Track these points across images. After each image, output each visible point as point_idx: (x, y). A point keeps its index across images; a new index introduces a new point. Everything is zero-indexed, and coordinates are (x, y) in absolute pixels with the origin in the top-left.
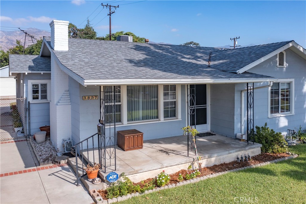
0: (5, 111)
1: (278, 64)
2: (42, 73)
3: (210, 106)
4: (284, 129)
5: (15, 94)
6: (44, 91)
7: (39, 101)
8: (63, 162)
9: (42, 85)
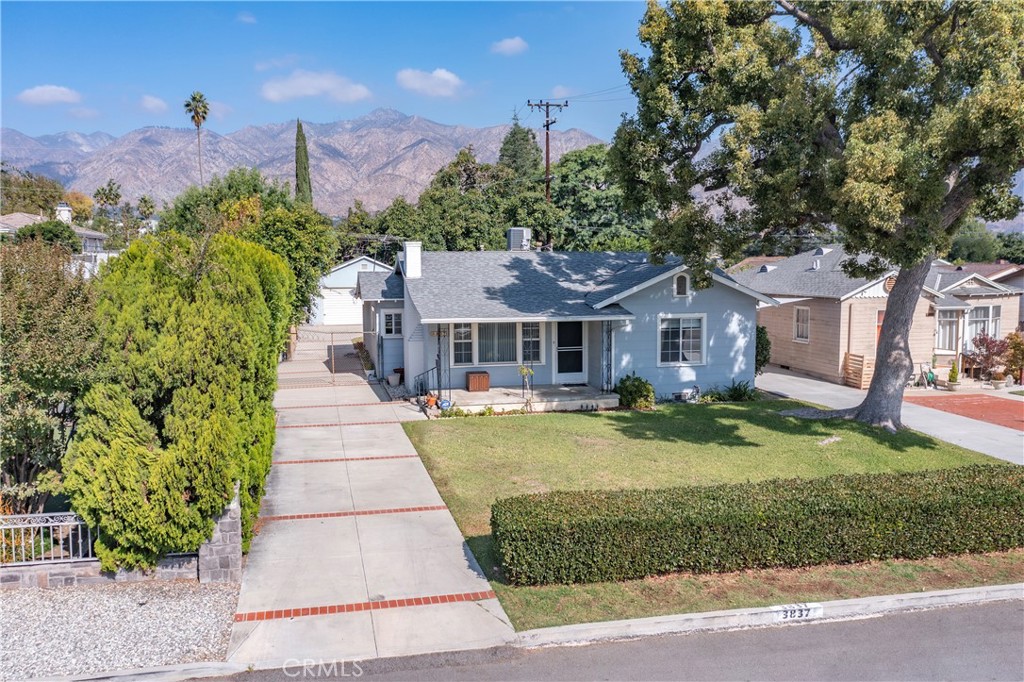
0: (349, 351)
1: (675, 293)
2: (396, 300)
3: (587, 349)
4: (688, 384)
5: (360, 321)
6: (399, 324)
7: (392, 336)
8: (413, 400)
9: (396, 315)
